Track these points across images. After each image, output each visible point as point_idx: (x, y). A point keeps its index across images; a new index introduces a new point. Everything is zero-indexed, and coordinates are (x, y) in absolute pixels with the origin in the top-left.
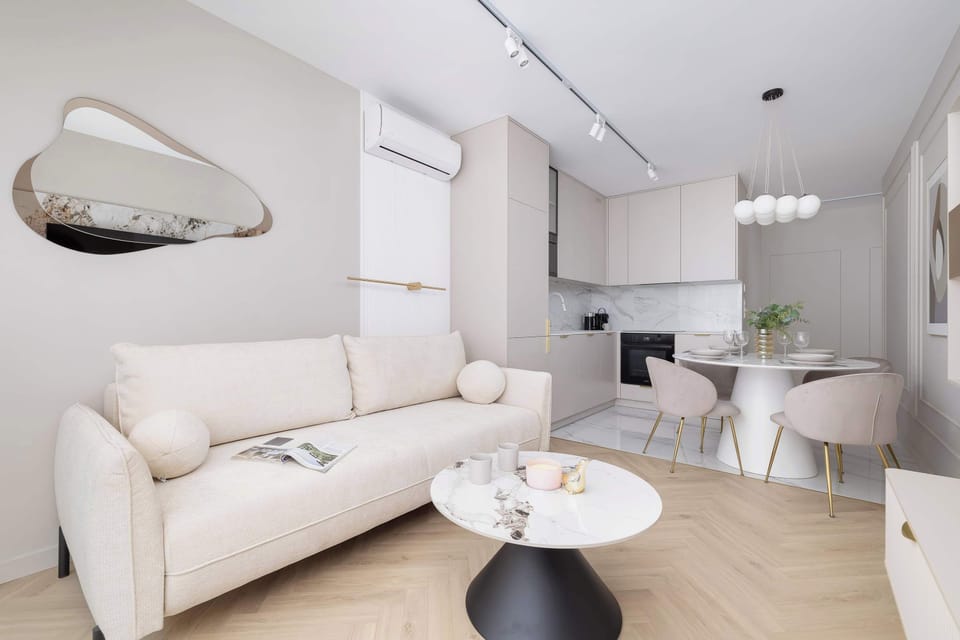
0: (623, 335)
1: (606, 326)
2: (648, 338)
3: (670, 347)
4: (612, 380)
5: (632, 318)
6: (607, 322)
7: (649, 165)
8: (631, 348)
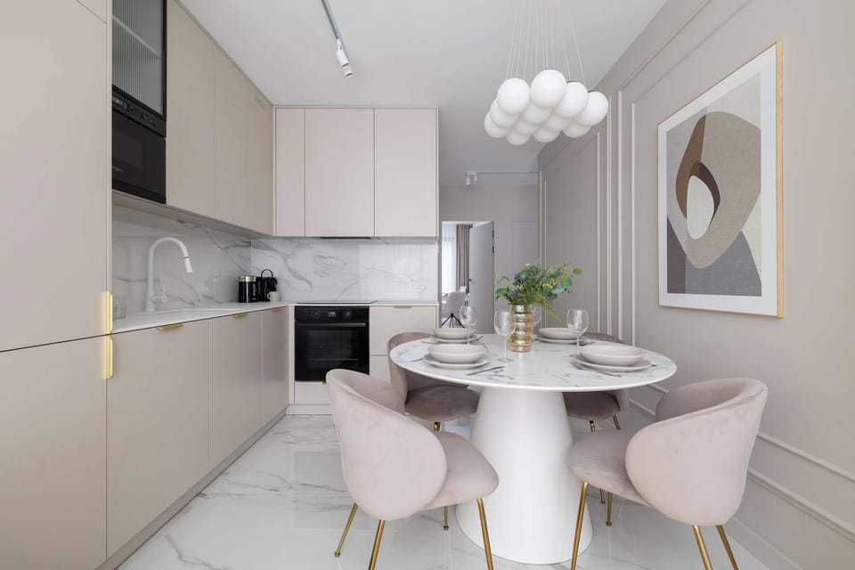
0: (297, 309)
1: (273, 295)
2: (333, 313)
3: (364, 324)
4: (281, 377)
5: (310, 284)
6: (274, 289)
7: (339, 42)
8: (311, 328)
